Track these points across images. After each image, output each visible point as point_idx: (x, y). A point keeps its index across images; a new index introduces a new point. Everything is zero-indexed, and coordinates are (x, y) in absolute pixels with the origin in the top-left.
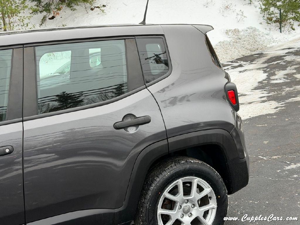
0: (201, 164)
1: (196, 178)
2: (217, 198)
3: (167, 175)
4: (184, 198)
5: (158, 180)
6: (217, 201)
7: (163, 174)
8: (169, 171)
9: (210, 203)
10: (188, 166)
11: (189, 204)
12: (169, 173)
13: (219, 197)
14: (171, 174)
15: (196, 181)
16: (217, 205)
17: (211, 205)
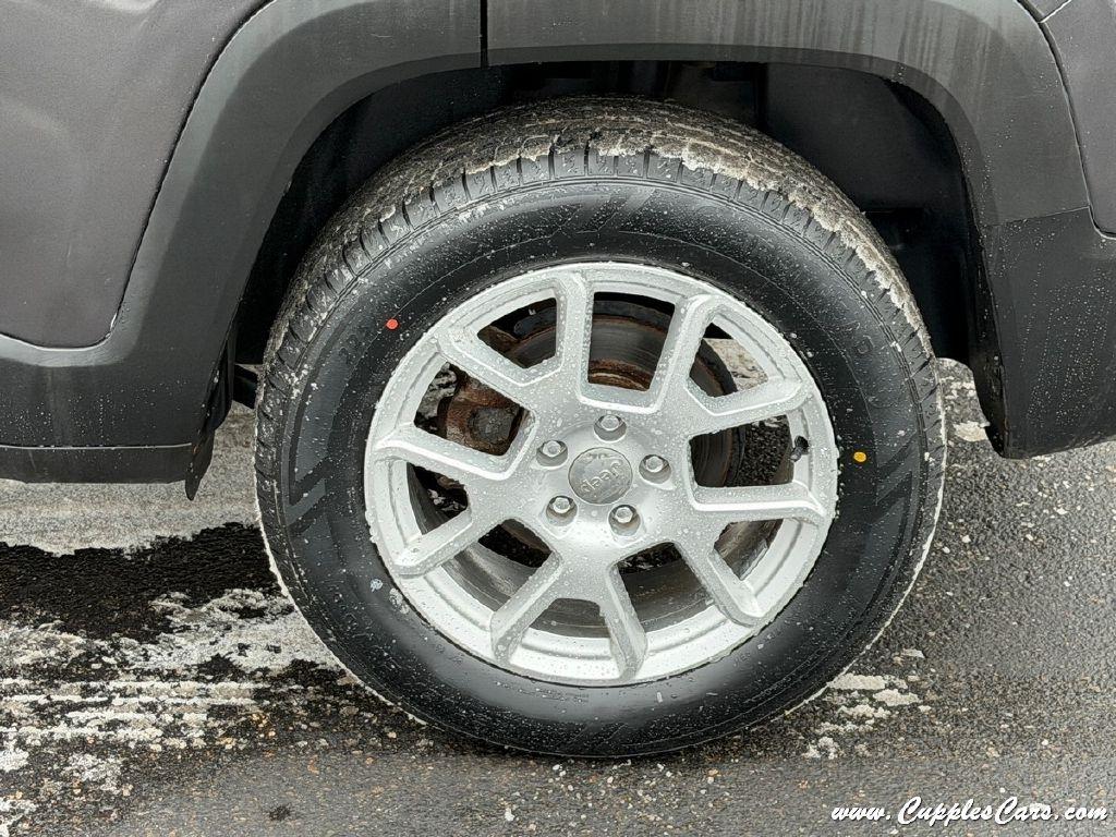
0: (761, 197)
1: (705, 292)
2: (845, 460)
3: (463, 217)
4: (583, 400)
5: (397, 230)
6: (840, 478)
7: (444, 201)
8: (489, 189)
9: (794, 481)
10: (641, 192)
11: (626, 452)
12: (482, 208)
13: (860, 457)
14: (495, 216)
15: (696, 305)
16: (839, 506)
17: (795, 495)
